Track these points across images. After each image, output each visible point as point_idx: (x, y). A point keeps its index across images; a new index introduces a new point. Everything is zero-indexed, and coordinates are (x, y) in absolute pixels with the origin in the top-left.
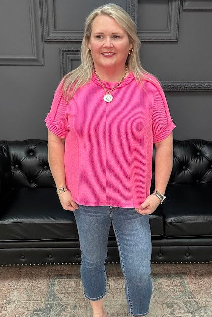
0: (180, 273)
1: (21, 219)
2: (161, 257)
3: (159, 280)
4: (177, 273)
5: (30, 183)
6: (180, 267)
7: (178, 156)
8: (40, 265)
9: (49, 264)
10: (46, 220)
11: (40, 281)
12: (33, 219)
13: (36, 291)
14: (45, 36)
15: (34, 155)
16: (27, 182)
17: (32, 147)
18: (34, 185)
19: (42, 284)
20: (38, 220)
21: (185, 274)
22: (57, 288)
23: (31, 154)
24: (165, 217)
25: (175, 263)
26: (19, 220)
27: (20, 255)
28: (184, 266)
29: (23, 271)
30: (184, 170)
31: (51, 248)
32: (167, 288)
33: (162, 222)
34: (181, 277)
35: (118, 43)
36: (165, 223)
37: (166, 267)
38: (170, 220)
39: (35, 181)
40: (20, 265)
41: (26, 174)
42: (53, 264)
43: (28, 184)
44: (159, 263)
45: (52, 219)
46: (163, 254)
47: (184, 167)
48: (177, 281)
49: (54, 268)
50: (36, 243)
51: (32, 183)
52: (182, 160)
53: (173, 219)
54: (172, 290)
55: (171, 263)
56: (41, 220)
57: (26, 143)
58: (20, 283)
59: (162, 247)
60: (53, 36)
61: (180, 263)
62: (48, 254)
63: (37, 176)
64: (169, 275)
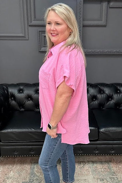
0: (108, 161)
1: (15, 129)
2: (97, 152)
3: (95, 165)
4: (106, 161)
5: (20, 108)
6: (108, 157)
7: (107, 93)
8: (26, 156)
9: (31, 156)
10: (30, 130)
11: (26, 166)
12: (22, 129)
13: (24, 171)
14: (29, 23)
15: (23, 92)
16: (18, 108)
17: (22, 87)
18: (23, 110)
19: (27, 167)
20: (25, 130)
21: (110, 161)
22: (36, 169)
23: (21, 92)
24: (99, 129)
25: (105, 155)
26: (14, 130)
27: (14, 150)
28: (110, 157)
29: (16, 159)
30: (110, 101)
31: (32, 147)
32: (100, 169)
33: (97, 131)
34: (108, 163)
35: (59, 28)
36: (99, 132)
37: (99, 158)
38: (102, 130)
39: (23, 107)
40: (14, 156)
41: (18, 103)
42: (34, 156)
43: (19, 109)
44: (95, 155)
45: (33, 130)
46: (98, 150)
47: (110, 99)
48: (106, 166)
49: (34, 158)
50: (24, 143)
51: (22, 108)
52: (109, 95)
53: (103, 129)
54: (103, 171)
55: (103, 155)
56: (27, 130)
57: (18, 85)
58: (15, 166)
59: (97, 146)
60: (34, 23)
61: (107, 155)
62: (31, 150)
63: (24, 104)
64: (101, 162)
